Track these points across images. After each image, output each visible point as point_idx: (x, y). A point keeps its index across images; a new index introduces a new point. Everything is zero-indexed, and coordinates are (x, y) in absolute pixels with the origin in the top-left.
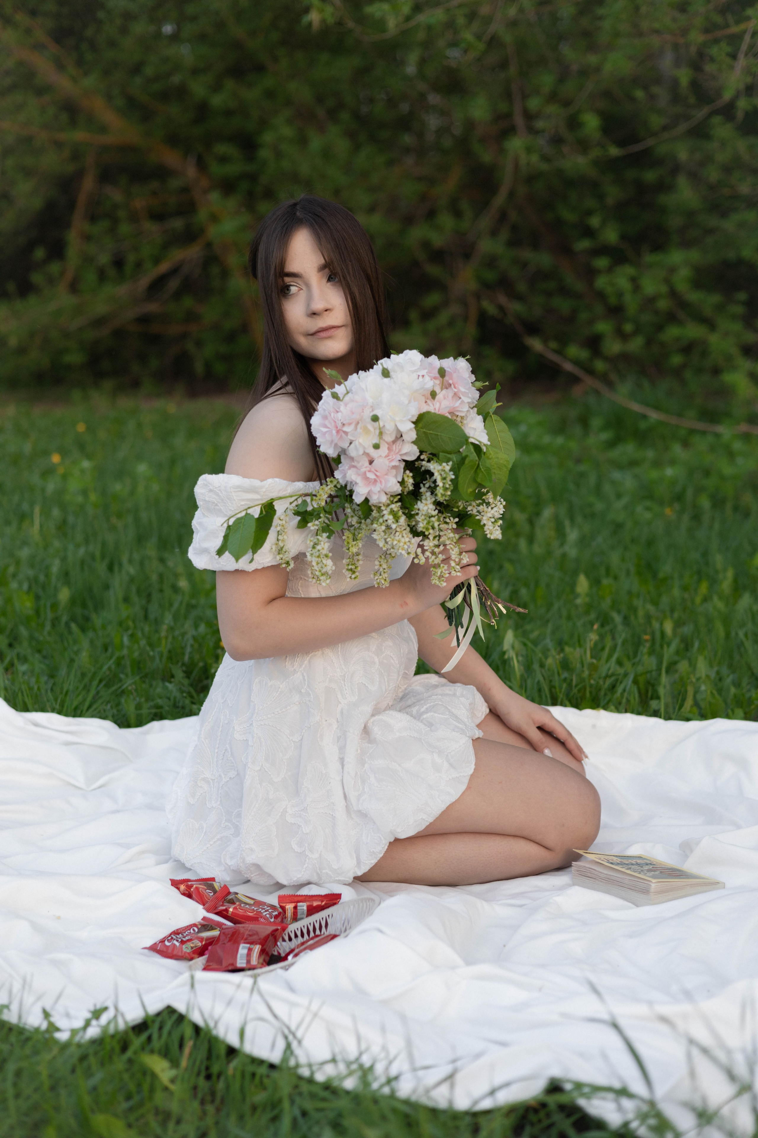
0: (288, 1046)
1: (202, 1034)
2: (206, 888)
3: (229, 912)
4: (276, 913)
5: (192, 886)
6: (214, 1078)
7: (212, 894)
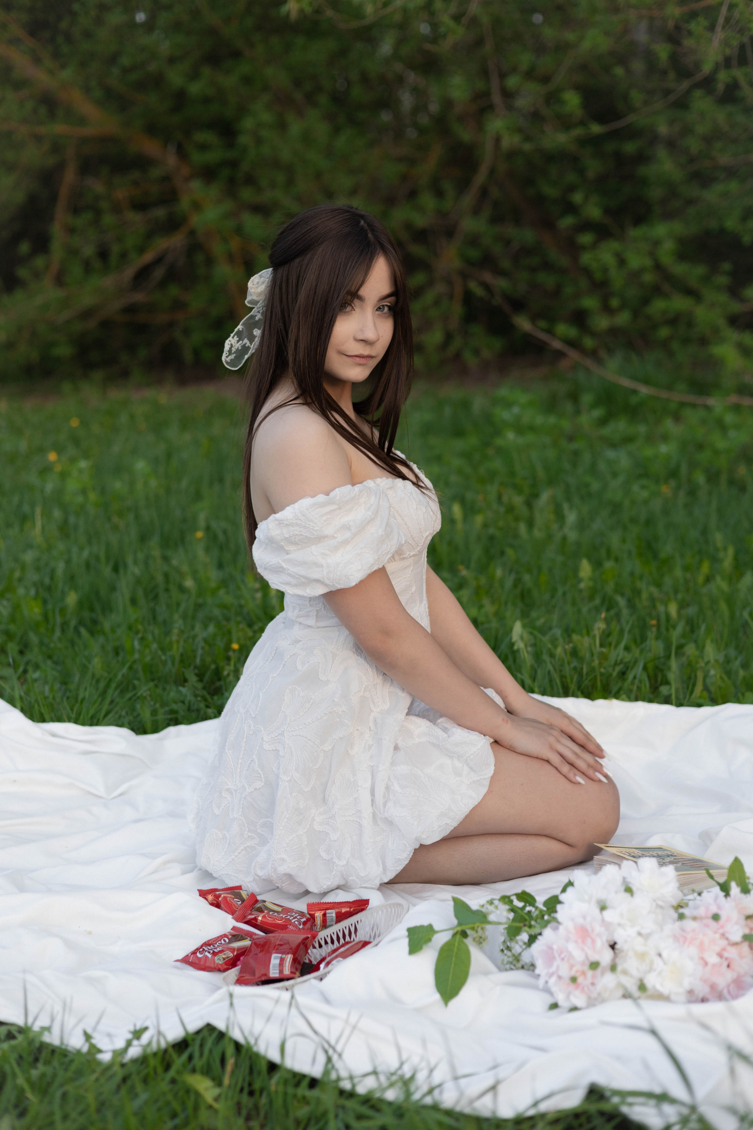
0: (329, 1060)
1: (243, 1051)
2: (233, 897)
3: (258, 921)
4: (304, 919)
5: (219, 896)
6: (257, 1094)
7: (240, 903)
